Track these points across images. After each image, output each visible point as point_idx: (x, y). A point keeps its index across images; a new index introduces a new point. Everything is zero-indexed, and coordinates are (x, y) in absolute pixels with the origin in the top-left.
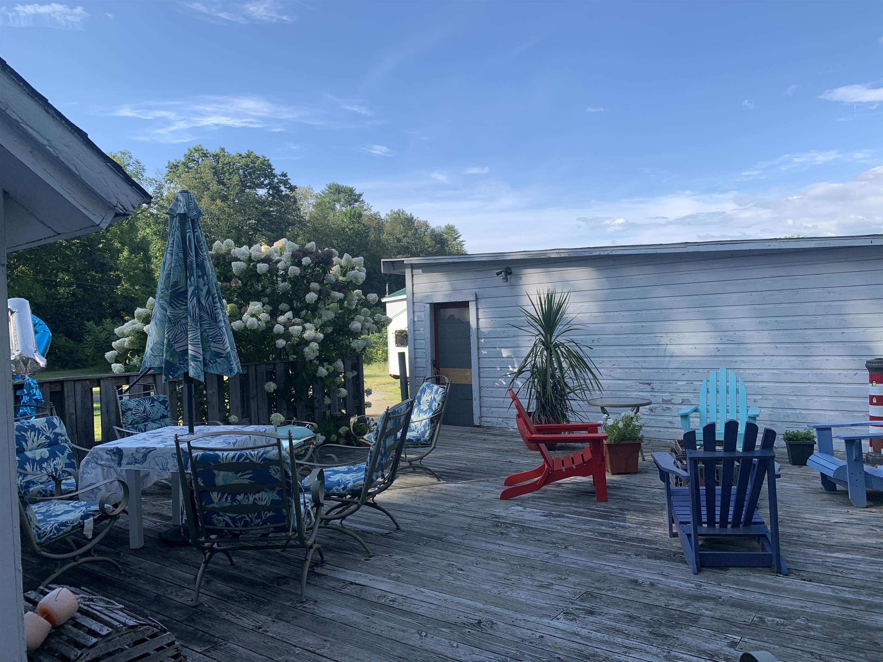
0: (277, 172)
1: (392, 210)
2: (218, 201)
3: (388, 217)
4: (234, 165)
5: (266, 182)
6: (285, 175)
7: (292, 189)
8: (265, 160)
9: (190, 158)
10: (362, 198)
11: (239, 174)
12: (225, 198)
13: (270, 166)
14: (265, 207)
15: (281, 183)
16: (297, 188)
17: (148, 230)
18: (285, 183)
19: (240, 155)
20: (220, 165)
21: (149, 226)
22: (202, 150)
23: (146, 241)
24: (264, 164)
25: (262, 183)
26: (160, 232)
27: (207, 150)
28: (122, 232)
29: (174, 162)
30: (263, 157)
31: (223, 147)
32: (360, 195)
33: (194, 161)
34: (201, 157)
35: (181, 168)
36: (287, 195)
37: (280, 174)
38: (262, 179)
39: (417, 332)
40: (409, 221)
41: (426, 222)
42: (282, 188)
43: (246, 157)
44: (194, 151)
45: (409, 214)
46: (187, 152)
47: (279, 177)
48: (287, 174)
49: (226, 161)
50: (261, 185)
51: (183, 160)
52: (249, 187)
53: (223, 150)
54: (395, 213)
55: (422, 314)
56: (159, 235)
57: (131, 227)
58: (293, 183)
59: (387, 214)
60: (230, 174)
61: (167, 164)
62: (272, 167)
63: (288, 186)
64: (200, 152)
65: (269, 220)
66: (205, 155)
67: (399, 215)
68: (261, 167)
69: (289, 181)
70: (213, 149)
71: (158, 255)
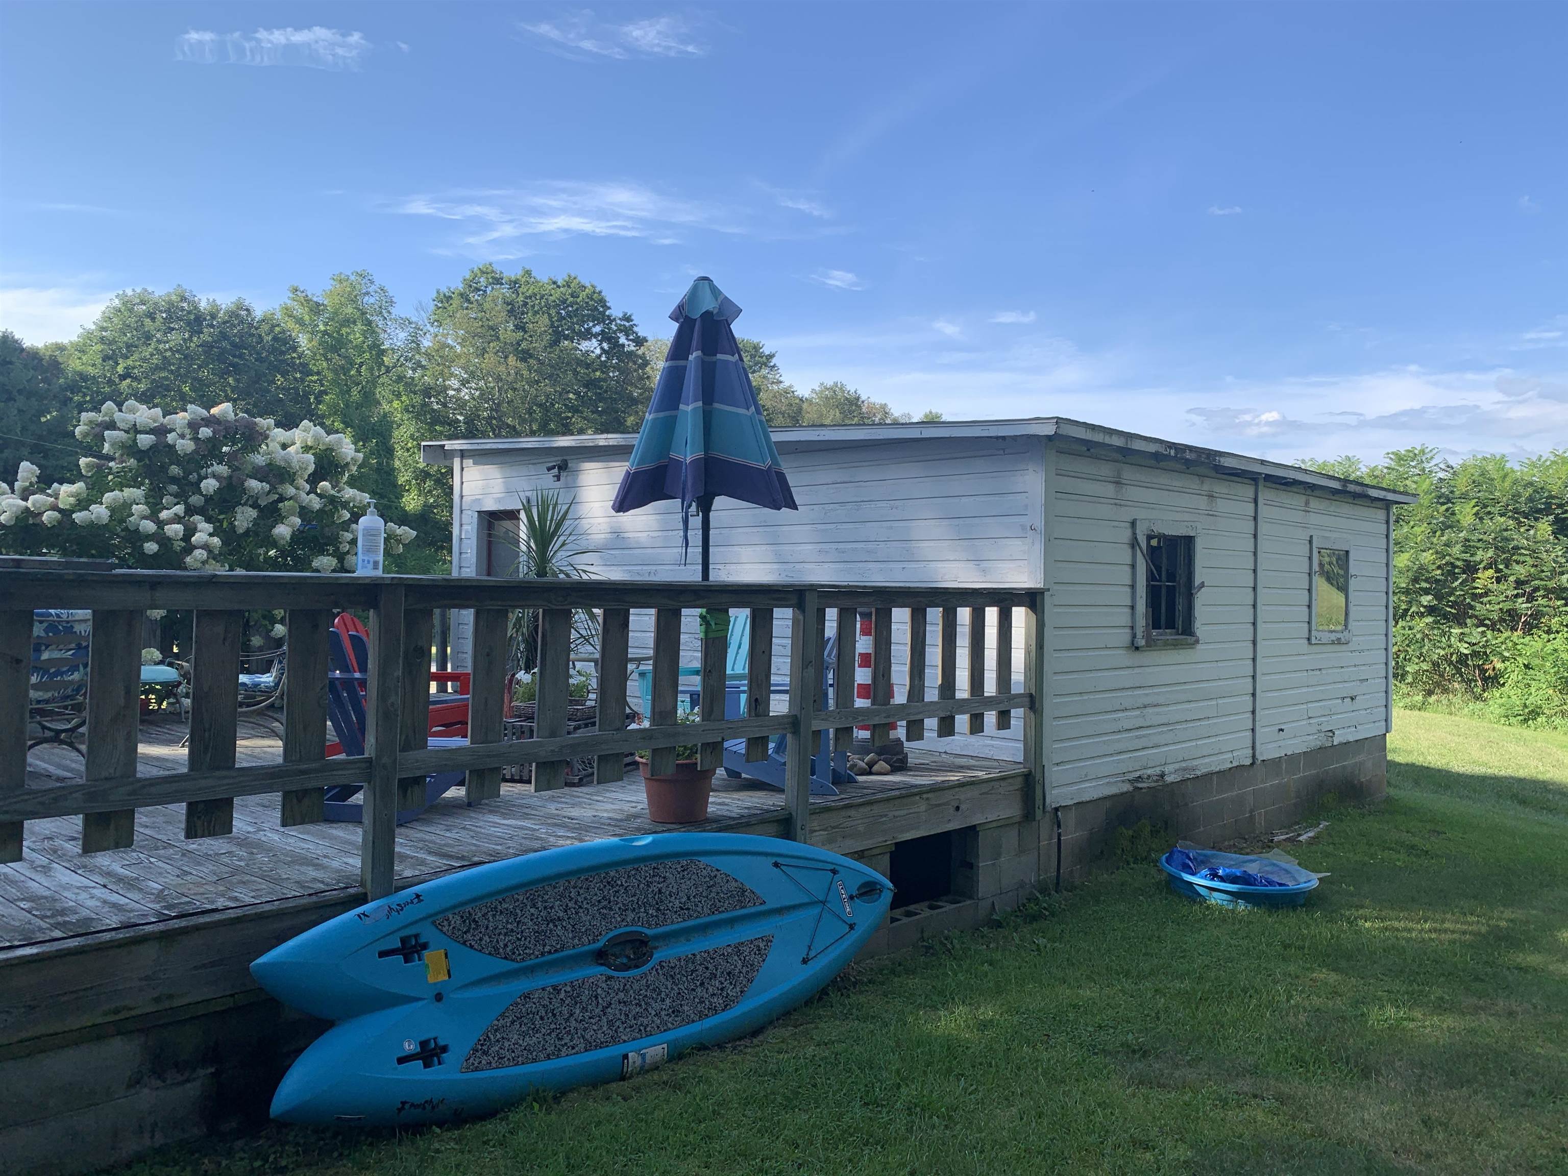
0: (615, 312)
1: (822, 384)
2: (512, 360)
3: (814, 395)
4: (542, 298)
5: (597, 329)
6: (628, 319)
7: (640, 342)
8: (594, 292)
9: (472, 285)
10: (774, 361)
11: (549, 315)
12: (525, 356)
13: (603, 302)
14: (594, 371)
15: (621, 331)
16: (647, 341)
17: (396, 404)
18: (627, 331)
19: (554, 283)
20: (521, 298)
21: (398, 396)
22: (493, 271)
23: (388, 422)
24: (592, 299)
25: (588, 330)
26: (413, 407)
27: (501, 273)
28: (347, 406)
29: (446, 291)
30: (592, 286)
31: (528, 268)
32: (771, 356)
33: (479, 290)
34: (490, 284)
35: (456, 302)
36: (631, 353)
37: (621, 315)
38: (591, 324)
39: (464, 556)
40: (853, 403)
41: (884, 407)
42: (622, 340)
43: (564, 286)
44: (479, 275)
45: (852, 391)
46: (468, 276)
47: (619, 322)
48: (633, 317)
49: (530, 292)
50: (587, 335)
51: (461, 287)
52: (566, 338)
53: (528, 273)
54: (828, 389)
55: (469, 527)
56: (412, 412)
57: (366, 397)
58: (641, 331)
59: (813, 390)
60: (536, 313)
61: (435, 295)
62: (608, 304)
63: (631, 337)
64: (489, 276)
65: (596, 394)
66: (498, 281)
67: (834, 391)
68: (587, 303)
69: (635, 329)
70: (511, 273)
71: (410, 445)
